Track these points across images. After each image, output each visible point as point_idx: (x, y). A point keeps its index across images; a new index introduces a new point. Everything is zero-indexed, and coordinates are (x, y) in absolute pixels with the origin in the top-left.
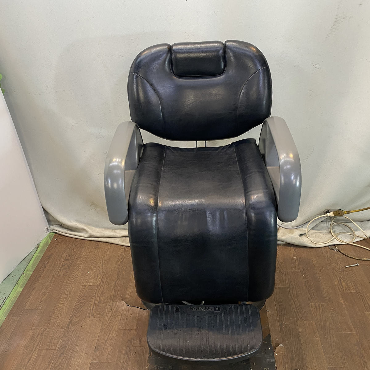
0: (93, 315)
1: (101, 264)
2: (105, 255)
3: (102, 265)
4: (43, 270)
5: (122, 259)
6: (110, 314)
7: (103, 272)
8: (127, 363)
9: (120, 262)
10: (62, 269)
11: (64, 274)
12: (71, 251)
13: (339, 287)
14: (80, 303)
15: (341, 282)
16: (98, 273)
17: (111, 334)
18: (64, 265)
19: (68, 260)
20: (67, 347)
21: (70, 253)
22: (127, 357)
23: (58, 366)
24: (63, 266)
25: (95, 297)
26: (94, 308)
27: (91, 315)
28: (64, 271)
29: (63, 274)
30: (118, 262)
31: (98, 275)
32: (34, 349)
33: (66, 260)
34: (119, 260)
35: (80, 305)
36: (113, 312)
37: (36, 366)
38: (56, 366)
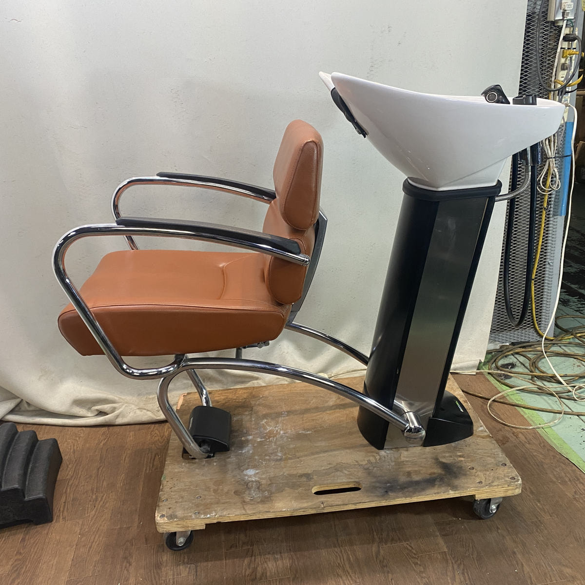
0: (64, 518)
2: (77, 438)
5: (107, 439)
6: (93, 512)
7: (76, 461)
8: (127, 570)
9: (102, 444)
16: (68, 463)
17: (96, 538)
20: (25, 567)
22: (127, 562)
25: (66, 494)
26: (66, 509)
27: (61, 518)
30: (99, 444)
31: (67, 465)
34: (101, 442)
36: (97, 509)
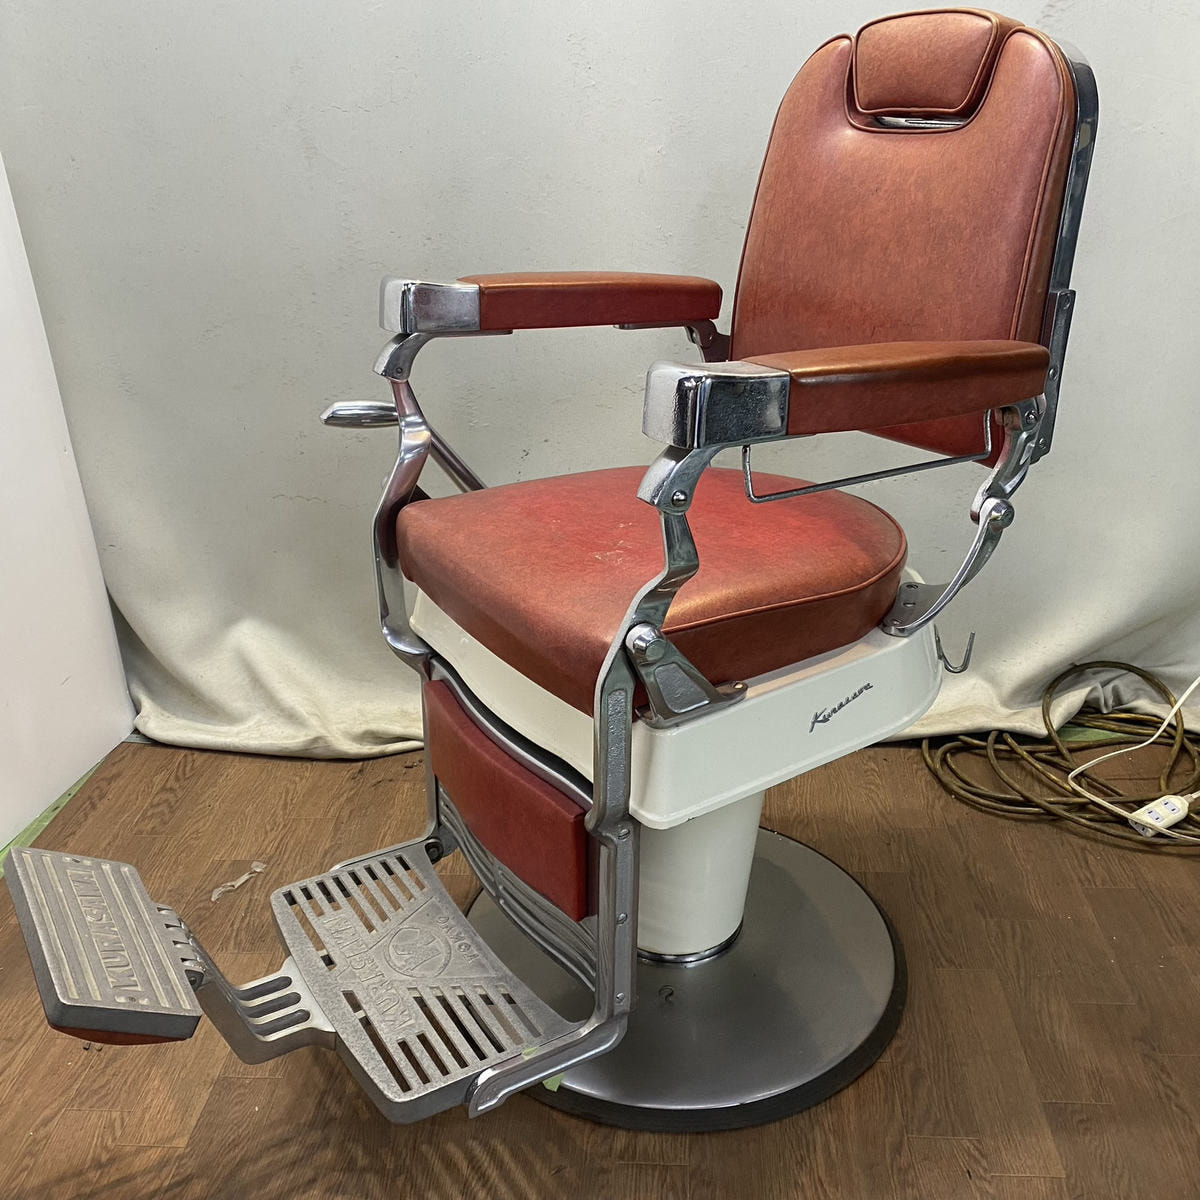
0: (238, 945)
1: (282, 802)
2: (297, 779)
3: (285, 804)
4: (86, 816)
5: (355, 790)
7: (285, 826)
9: (343, 799)
10: (149, 814)
11: (154, 828)
12: (185, 766)
13: (1082, 876)
14: (200, 908)
15: (1087, 862)
16: (268, 827)
18: (159, 804)
19: (171, 790)
21: (180, 773)
23: (103, 1086)
24: (152, 806)
27: (232, 942)
28: (155, 822)
29: (150, 826)
30: (339, 798)
31: (266, 833)
32: (25, 1038)
33: (164, 789)
34: (343, 794)
35: (199, 916)
37: (27, 1085)
38: (96, 1086)
